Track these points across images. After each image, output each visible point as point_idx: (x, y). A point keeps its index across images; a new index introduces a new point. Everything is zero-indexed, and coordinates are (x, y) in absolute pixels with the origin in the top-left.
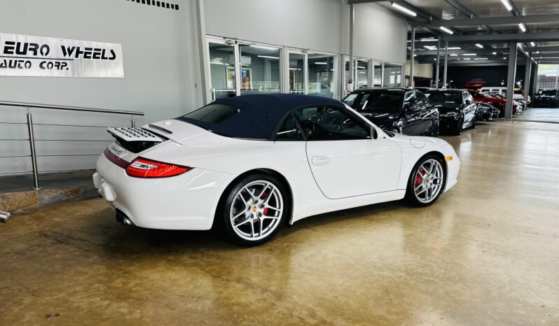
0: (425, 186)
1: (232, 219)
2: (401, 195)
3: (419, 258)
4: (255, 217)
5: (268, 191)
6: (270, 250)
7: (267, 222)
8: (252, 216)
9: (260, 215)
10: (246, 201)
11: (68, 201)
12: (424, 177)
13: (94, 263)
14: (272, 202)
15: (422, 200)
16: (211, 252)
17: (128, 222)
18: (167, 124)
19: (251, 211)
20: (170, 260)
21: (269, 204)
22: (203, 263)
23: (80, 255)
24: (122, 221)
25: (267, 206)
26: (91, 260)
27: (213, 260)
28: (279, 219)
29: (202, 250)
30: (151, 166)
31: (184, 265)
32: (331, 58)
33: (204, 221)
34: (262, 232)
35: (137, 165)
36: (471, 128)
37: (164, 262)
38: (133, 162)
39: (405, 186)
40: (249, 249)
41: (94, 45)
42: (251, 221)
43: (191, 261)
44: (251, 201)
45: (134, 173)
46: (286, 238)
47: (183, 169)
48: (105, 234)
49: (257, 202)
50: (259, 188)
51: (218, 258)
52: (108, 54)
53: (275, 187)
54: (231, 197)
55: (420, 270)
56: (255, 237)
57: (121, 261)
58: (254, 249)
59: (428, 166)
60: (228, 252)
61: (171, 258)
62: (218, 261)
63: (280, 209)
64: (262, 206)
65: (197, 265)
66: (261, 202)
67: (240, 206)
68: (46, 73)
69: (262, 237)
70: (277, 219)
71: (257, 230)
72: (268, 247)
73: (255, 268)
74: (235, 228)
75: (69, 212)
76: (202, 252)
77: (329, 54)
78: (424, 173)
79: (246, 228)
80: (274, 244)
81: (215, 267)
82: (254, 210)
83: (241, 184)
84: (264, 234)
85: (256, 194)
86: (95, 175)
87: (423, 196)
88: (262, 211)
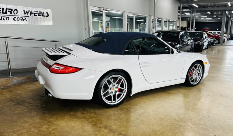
0: (194, 77)
1: (102, 94)
2: (183, 81)
3: (196, 114)
4: (114, 93)
5: (120, 80)
6: (121, 109)
7: (119, 95)
8: (112, 92)
9: (116, 92)
10: (109, 85)
11: (25, 82)
12: (194, 72)
13: (33, 116)
14: (122, 86)
15: (192, 83)
16: (92, 111)
17: (50, 95)
18: (71, 46)
19: (112, 90)
20: (71, 115)
21: (121, 86)
22: (88, 117)
23: (27, 111)
24: (48, 96)
25: (119, 87)
26: (32, 114)
27: (93, 115)
28: (125, 93)
29: (87, 109)
30: (61, 68)
31: (78, 118)
32: (145, 17)
33: (89, 95)
34: (117, 100)
35: (55, 67)
36: (207, 48)
37: (68, 116)
38: (53, 65)
39: (185, 76)
40: (110, 109)
41: (39, 10)
42: (112, 95)
43: (82, 116)
44: (111, 85)
45: (53, 71)
46: (128, 103)
47: (78, 69)
48: (41, 100)
49: (114, 85)
50: (115, 79)
51: (95, 114)
52: (45, 14)
53: (123, 78)
54: (102, 83)
55: (198, 122)
56: (113, 103)
57: (47, 115)
58: (113, 109)
59: (196, 67)
60: (100, 110)
61: (72, 113)
62: (95, 116)
63: (126, 89)
64: (117, 87)
65: (85, 118)
66: (116, 85)
67: (106, 87)
68: (16, 22)
69: (117, 103)
70: (124, 94)
71: (115, 99)
73: (114, 120)
74: (104, 99)
75: (25, 88)
76: (87, 110)
77: (144, 15)
78: (194, 70)
79: (109, 98)
80: (123, 106)
81: (94, 119)
82: (113, 89)
83: (107, 77)
84: (118, 101)
85: (114, 82)
86: (36, 71)
87: (193, 81)
88: (117, 90)
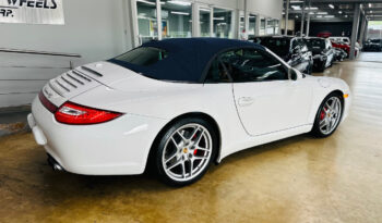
0: (327, 120)
1: (164, 163)
2: (308, 128)
4: (186, 159)
5: (199, 133)
6: (201, 190)
7: (197, 162)
8: (183, 158)
9: (190, 156)
10: (178, 143)
11: (13, 134)
12: (327, 112)
13: (24, 212)
14: (202, 144)
15: (324, 132)
16: (144, 195)
17: (59, 167)
18: (99, 66)
19: (183, 153)
20: (102, 206)
21: (200, 145)
22: (136, 210)
23: (12, 201)
24: (53, 166)
25: (197, 147)
26: (22, 207)
27: (146, 205)
28: (208, 158)
29: (134, 191)
30: (79, 112)
31: (116, 212)
32: (230, 13)
33: (137, 166)
34: (193, 171)
35: (66, 111)
36: (330, 66)
37: (96, 208)
38: (61, 106)
39: (312, 120)
40: (180, 190)
42: (182, 162)
43: (123, 207)
44: (182, 143)
45: (62, 119)
46: (214, 175)
47: (112, 115)
48: (42, 172)
49: (187, 144)
50: (190, 130)
51: (151, 202)
53: (205, 130)
54: (163, 141)
56: (186, 178)
57: (53, 208)
58: (186, 190)
59: (330, 103)
60: (160, 194)
61: (104, 203)
62: (152, 207)
63: (209, 150)
64: (192, 148)
65: (130, 212)
66: (191, 143)
67: (172, 149)
69: (192, 177)
70: (206, 160)
71: (188, 171)
72: (198, 187)
73: (189, 215)
74: (168, 171)
75: (11, 146)
76: (135, 195)
77: (228, 9)
78: (327, 108)
79: (178, 170)
80: (204, 183)
81: (149, 215)
82: (185, 151)
83: (173, 128)
84: (195, 173)
85: (188, 137)
86: (30, 116)
87: (325, 128)
88: (192, 152)
